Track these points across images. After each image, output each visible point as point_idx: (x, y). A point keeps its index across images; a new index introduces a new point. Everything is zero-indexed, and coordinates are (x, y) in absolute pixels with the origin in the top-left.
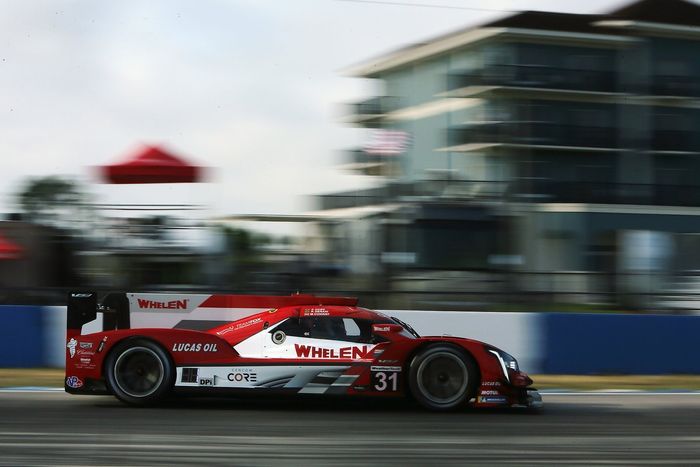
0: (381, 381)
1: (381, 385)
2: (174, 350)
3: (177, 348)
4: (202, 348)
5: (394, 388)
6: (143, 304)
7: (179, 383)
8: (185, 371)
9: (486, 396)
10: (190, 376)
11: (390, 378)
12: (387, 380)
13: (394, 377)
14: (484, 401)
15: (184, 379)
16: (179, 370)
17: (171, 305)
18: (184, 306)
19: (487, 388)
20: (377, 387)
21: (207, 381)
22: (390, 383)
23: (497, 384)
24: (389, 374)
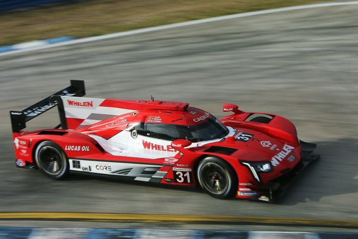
0: (180, 177)
1: (180, 179)
2: (66, 149)
3: (67, 148)
4: (81, 148)
5: (189, 181)
6: (70, 103)
7: (72, 168)
8: (74, 162)
9: (243, 192)
10: (77, 165)
11: (185, 175)
12: (183, 176)
13: (187, 174)
14: (242, 194)
15: (74, 166)
16: (71, 161)
17: (85, 104)
18: (92, 105)
19: (242, 187)
20: (178, 180)
21: (86, 169)
22: (185, 178)
23: (249, 184)
24: (184, 173)
